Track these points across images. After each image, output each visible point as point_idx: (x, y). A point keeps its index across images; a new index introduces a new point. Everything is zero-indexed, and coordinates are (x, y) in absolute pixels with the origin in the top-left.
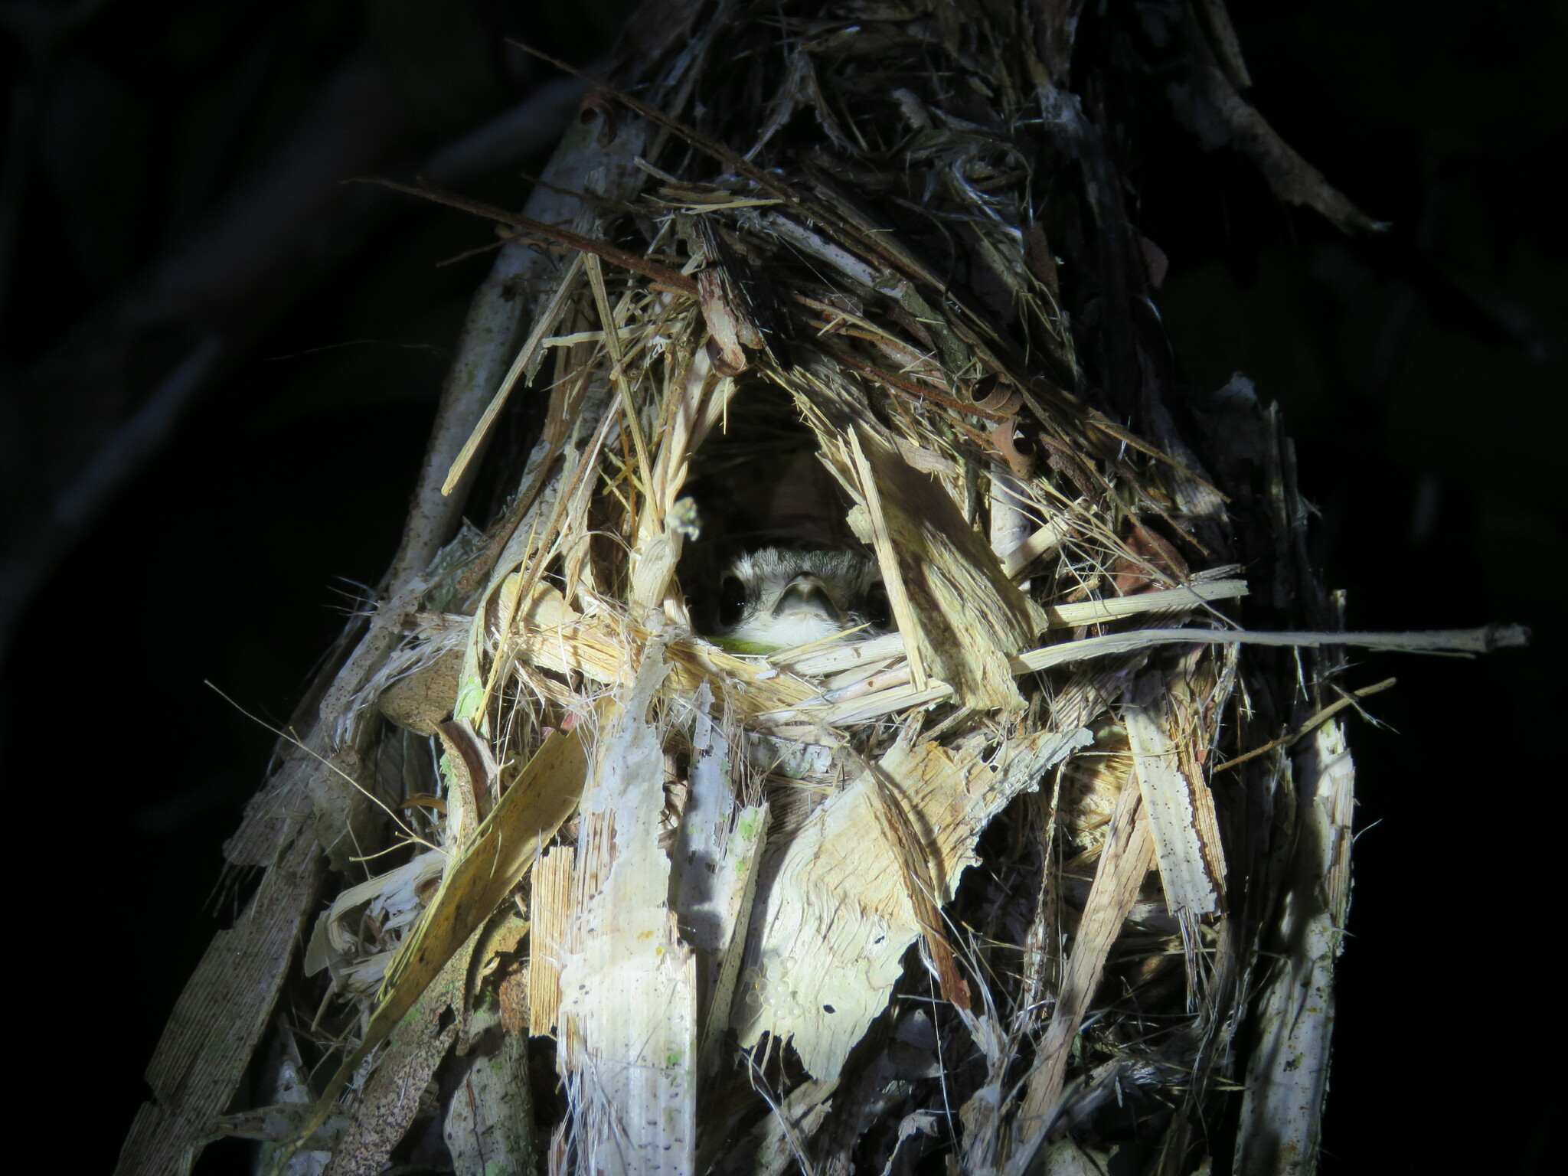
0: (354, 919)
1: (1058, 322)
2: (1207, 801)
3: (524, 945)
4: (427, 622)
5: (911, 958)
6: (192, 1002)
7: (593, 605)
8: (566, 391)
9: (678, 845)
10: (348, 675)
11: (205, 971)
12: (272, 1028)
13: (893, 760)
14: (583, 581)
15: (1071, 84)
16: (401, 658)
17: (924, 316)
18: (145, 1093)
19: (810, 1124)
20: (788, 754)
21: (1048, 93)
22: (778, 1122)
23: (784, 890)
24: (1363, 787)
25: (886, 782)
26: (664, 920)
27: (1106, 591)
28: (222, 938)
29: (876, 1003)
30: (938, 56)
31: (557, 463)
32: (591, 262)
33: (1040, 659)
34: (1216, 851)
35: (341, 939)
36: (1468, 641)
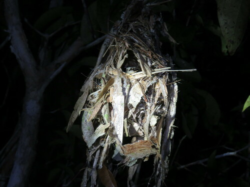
0: (92, 96)
1: (154, 47)
2: (166, 87)
3: (109, 95)
4: (99, 70)
5: (142, 98)
6: (78, 102)
7: (114, 68)
8: (112, 51)
9: (123, 87)
10: (92, 74)
11: (79, 100)
12: (84, 105)
13: (140, 82)
14: (113, 66)
15: (153, 29)
16: (97, 73)
17: (143, 45)
18: (74, 110)
19: (133, 111)
20: (131, 81)
21: (152, 30)
22: (130, 111)
23: (131, 92)
24: (178, 88)
25: (140, 83)
26: (122, 93)
27: (158, 68)
28: (80, 97)
29: (139, 101)
30: (142, 26)
31: (110, 57)
32: (115, 39)
33: (153, 73)
34: (167, 91)
35: (90, 98)
36: (191, 70)
